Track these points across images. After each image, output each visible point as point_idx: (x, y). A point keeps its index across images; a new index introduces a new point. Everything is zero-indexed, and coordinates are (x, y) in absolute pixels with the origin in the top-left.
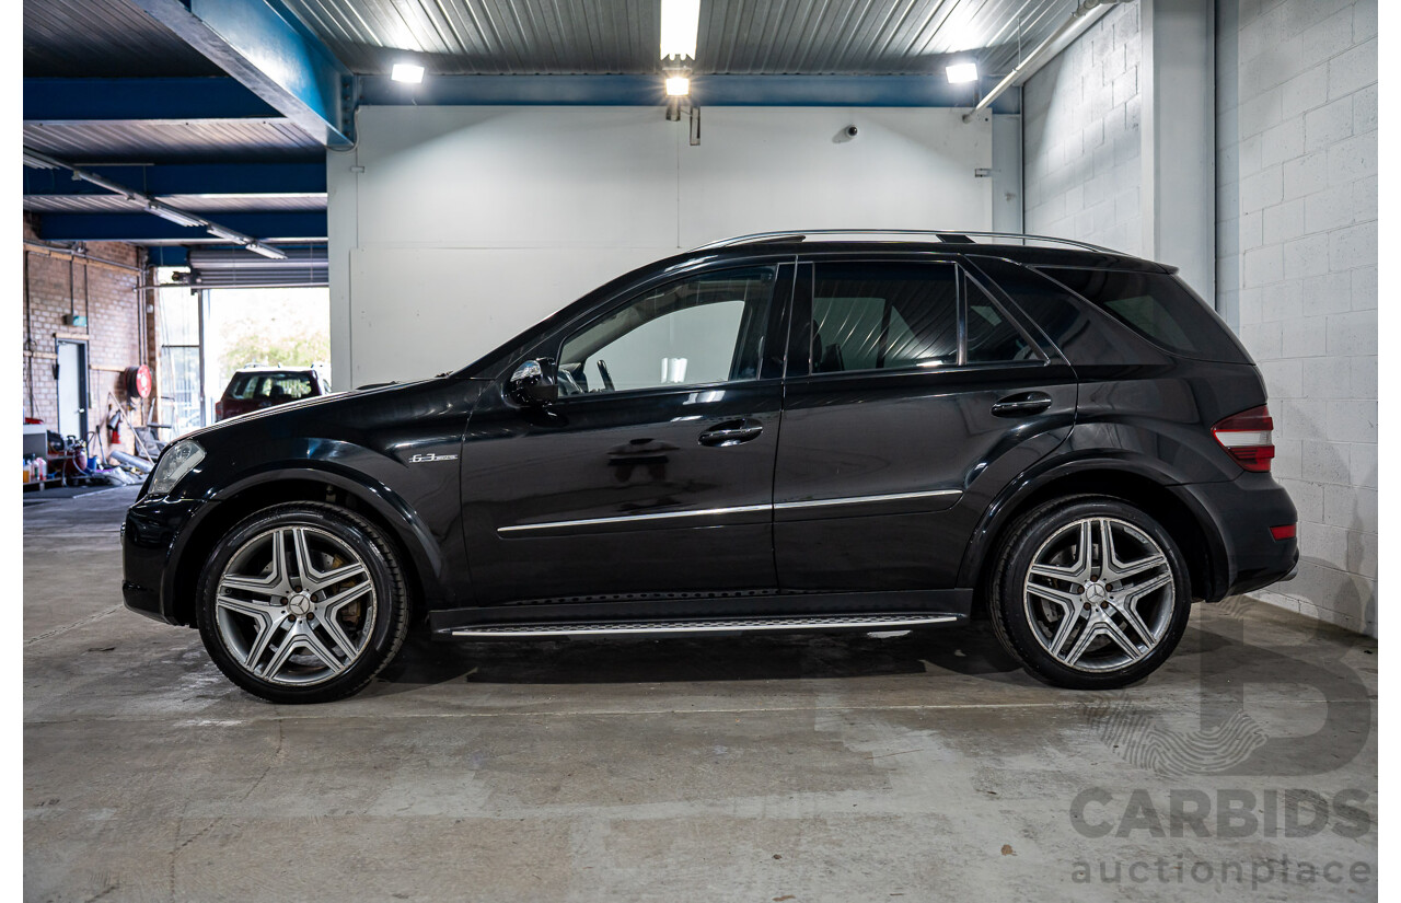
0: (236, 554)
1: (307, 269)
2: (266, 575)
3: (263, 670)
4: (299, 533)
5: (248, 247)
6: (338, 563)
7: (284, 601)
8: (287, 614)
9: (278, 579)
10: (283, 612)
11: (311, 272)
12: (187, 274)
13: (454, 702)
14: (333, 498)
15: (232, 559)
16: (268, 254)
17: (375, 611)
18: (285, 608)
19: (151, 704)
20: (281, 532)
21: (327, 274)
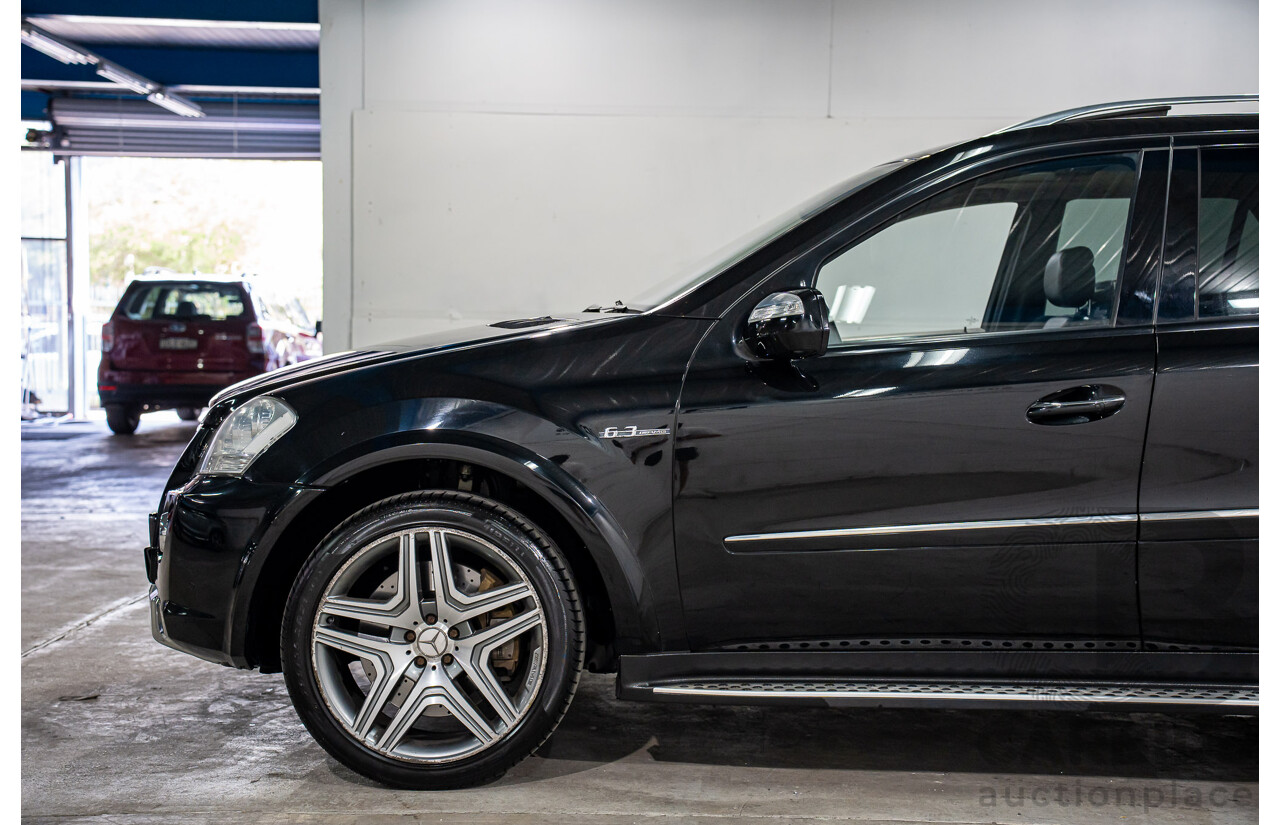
0: (345, 567)
1: (230, 133)
2: (385, 598)
3: (378, 739)
4: (437, 537)
5: (151, 98)
6: (489, 581)
7: (409, 637)
8: (414, 655)
9: (405, 604)
10: (409, 652)
11: (235, 137)
12: (47, 133)
13: (657, 792)
14: (469, 485)
15: (339, 574)
16: (178, 109)
17: (545, 654)
18: (411, 647)
19: (207, 787)
20: (412, 536)
21: (318, 142)
